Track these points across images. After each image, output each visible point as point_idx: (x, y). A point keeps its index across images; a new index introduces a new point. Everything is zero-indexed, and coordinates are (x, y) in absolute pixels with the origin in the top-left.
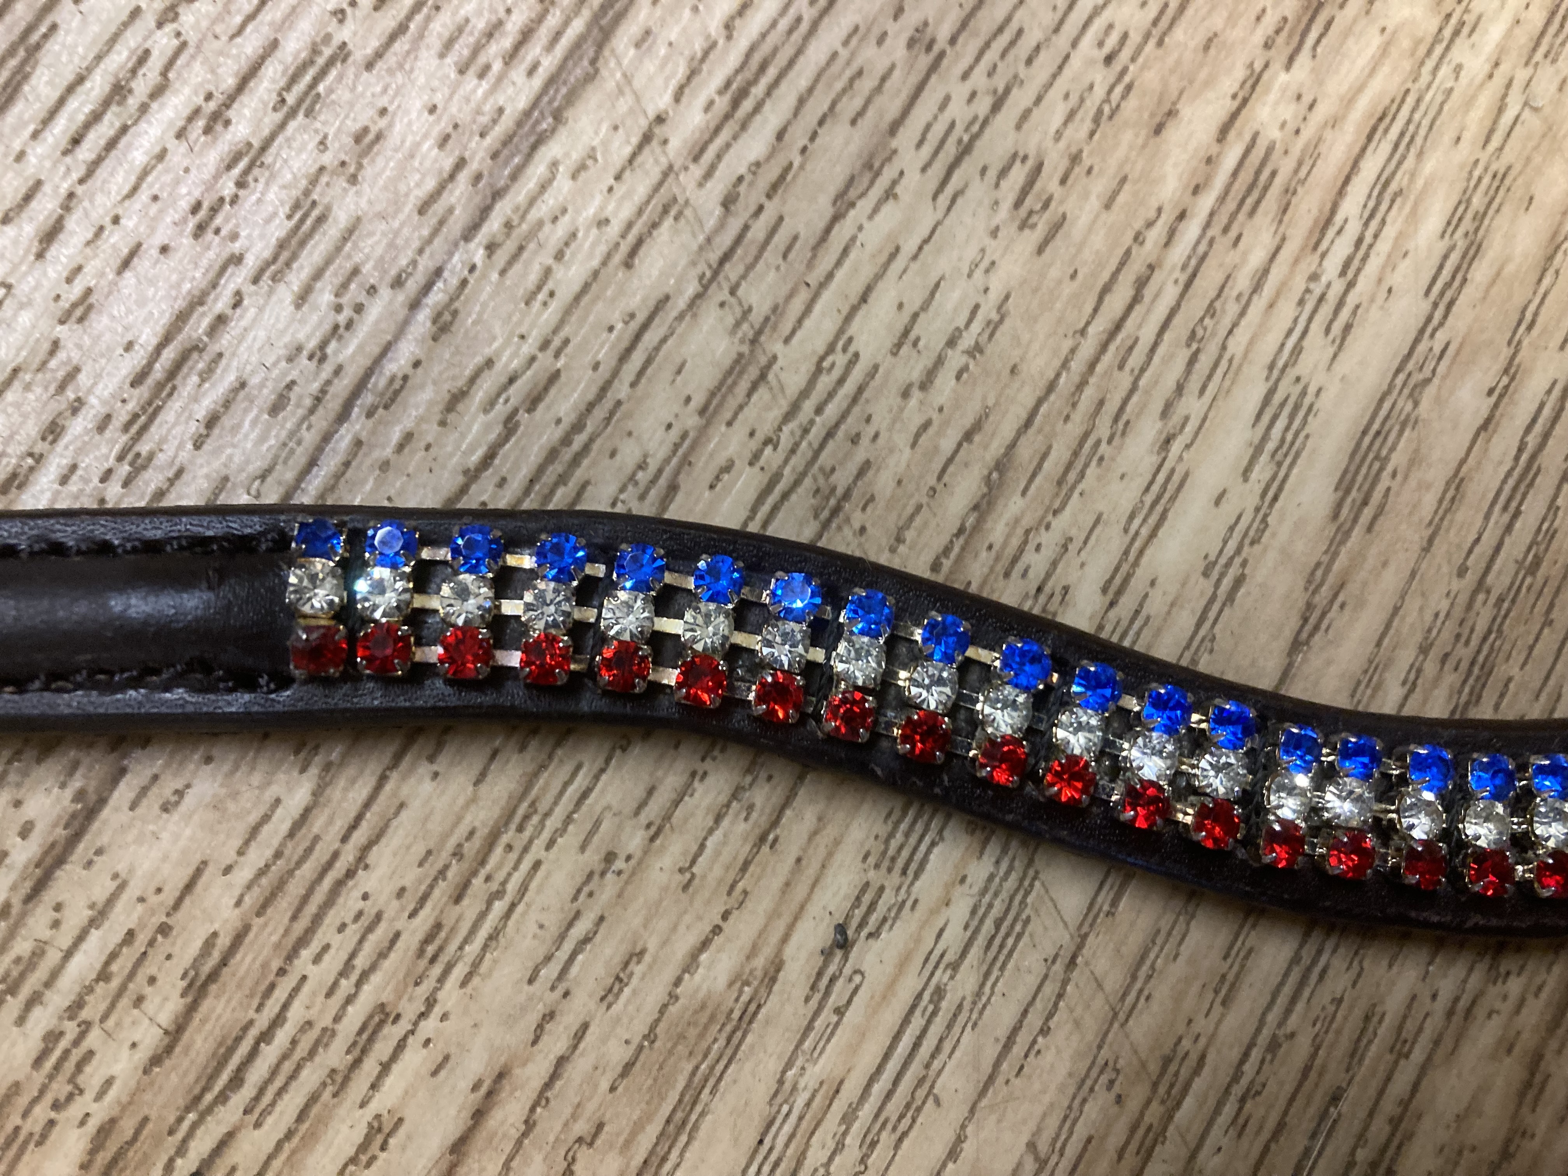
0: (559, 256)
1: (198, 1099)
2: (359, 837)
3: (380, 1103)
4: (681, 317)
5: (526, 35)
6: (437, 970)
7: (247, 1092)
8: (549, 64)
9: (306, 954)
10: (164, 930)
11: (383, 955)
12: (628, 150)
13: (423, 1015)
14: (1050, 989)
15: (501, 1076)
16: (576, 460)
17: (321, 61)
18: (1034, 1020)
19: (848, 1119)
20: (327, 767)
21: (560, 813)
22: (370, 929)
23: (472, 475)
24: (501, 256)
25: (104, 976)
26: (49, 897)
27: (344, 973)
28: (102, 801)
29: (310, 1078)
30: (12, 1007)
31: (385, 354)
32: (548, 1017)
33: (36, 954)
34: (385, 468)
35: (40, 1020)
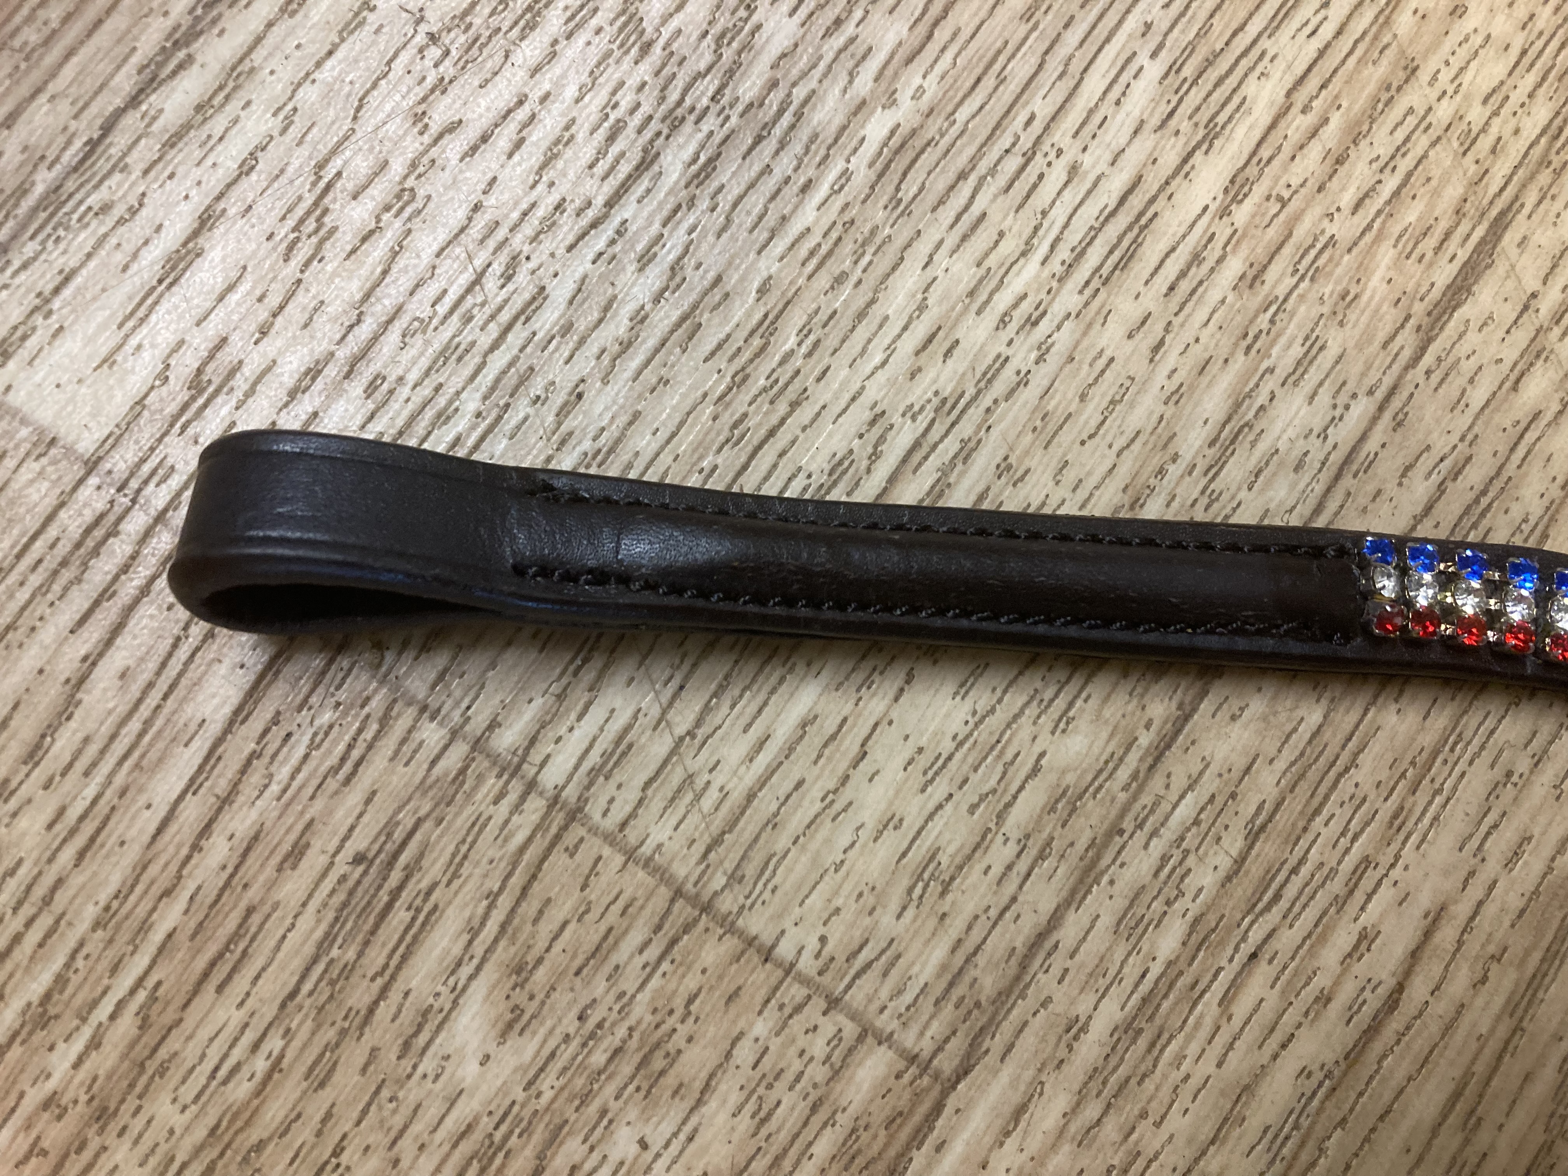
0: (1471, 381)
1: (1255, 905)
2: (1352, 746)
3: (1365, 919)
4: (1549, 425)
5: (1447, 235)
6: (1401, 837)
7: (1284, 904)
8: (1463, 255)
9: (1319, 820)
10: (1233, 796)
11: (1367, 824)
12: (1514, 315)
13: (1393, 866)
15: (1441, 910)
16: (1483, 515)
17: (1319, 246)
20: (1332, 700)
21: (1477, 742)
22: (1359, 807)
23: (1418, 520)
24: (1435, 378)
25: (1196, 822)
26: (1163, 768)
27: (1343, 834)
28: (1194, 710)
29: (1322, 899)
30: (1140, 837)
31: (1363, 438)
32: (1472, 874)
33: (1156, 804)
34: (1365, 510)
35: (1157, 847)
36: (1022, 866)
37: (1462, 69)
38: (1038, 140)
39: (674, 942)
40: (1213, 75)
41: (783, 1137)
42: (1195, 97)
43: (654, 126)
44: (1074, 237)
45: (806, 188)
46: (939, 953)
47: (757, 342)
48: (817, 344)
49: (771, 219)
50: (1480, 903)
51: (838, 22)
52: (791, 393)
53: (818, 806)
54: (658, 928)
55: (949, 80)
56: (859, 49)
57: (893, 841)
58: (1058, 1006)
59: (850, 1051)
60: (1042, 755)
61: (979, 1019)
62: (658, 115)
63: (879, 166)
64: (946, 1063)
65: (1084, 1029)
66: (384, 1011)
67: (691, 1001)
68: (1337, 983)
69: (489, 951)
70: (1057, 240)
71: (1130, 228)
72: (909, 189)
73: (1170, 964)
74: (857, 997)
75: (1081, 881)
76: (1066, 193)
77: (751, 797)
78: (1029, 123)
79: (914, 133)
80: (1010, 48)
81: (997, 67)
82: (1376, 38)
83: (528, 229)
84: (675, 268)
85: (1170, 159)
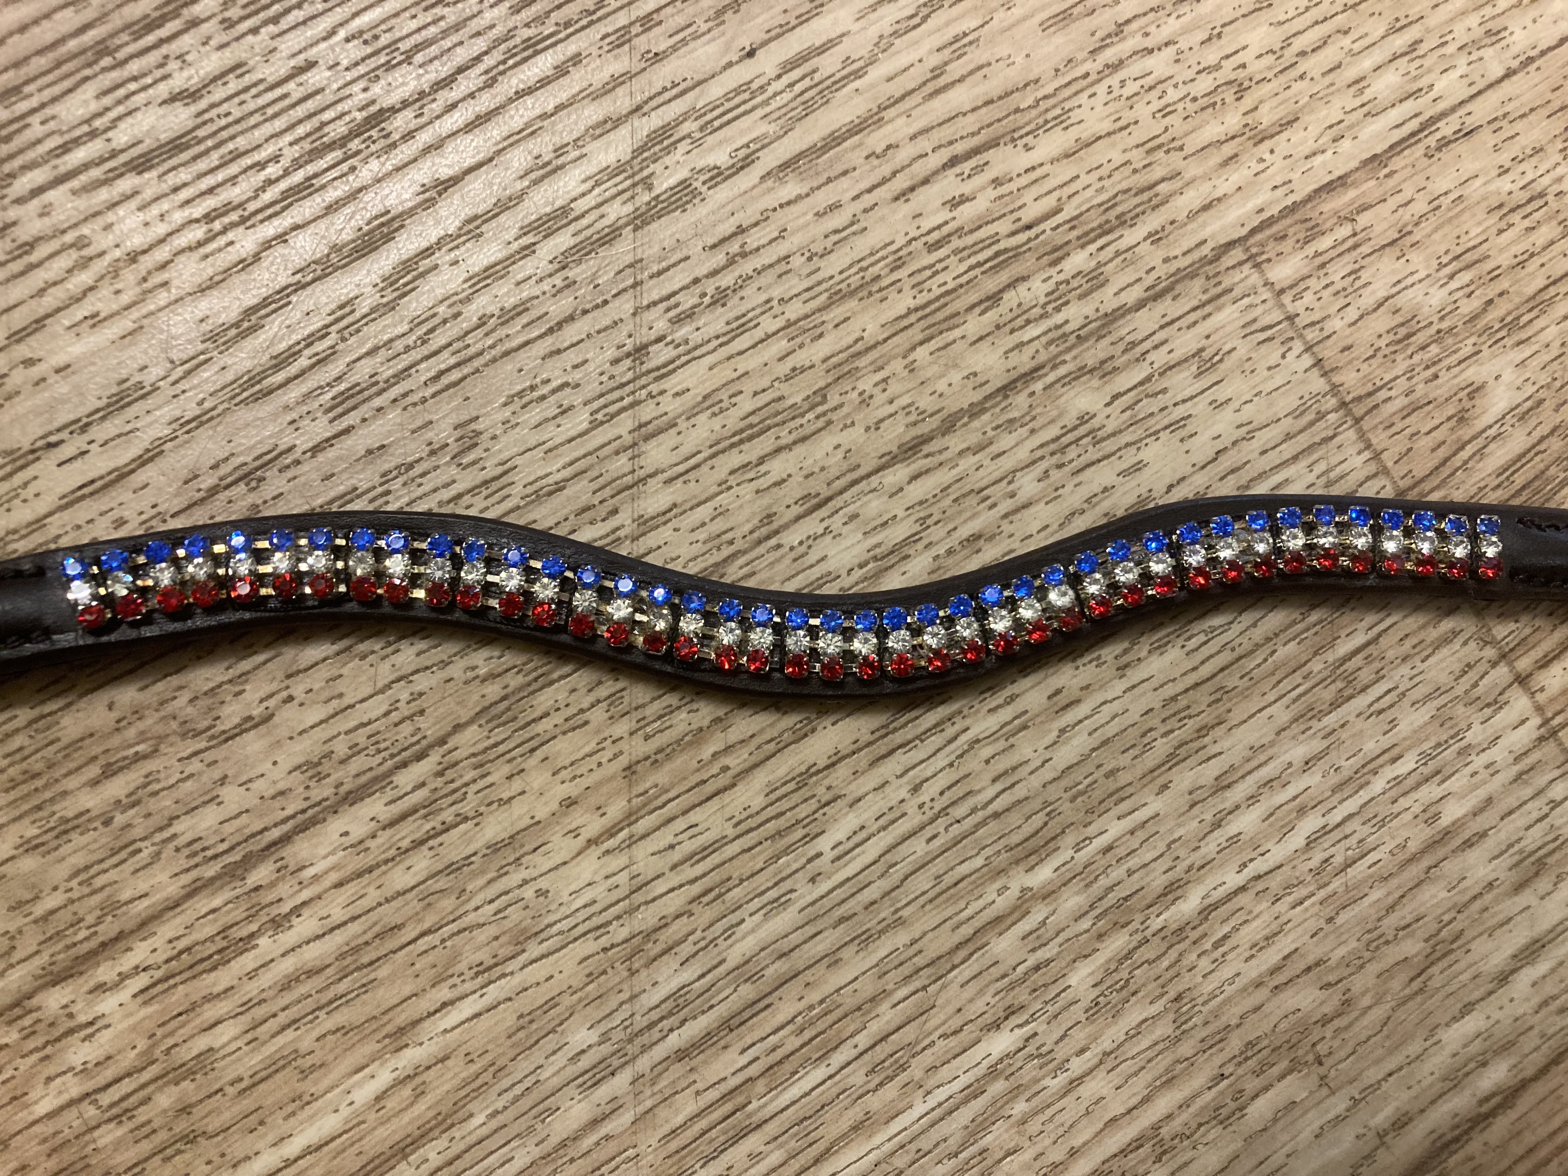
0: (703, 524)
1: (1016, 255)
2: (905, 322)
3: (948, 215)
4: (664, 471)
6: (901, 253)
7: (995, 248)
9: (948, 287)
10: (998, 327)
11: (919, 271)
13: (915, 239)
14: (653, 104)
15: (896, 199)
16: (742, 431)
18: (667, 95)
19: (766, 102)
22: (919, 284)
24: (728, 537)
25: (1028, 322)
26: (1033, 364)
27: (937, 272)
29: (969, 240)
30: (1068, 328)
31: (798, 518)
32: (865, 211)
33: (1050, 343)
34: (823, 469)
35: (1059, 318)
36: (1147, 345)
37: (590, 755)
38: (932, 821)
39: (1370, 394)
40: (782, 823)
41: (1347, 258)
42: (803, 811)
43: (1194, 935)
44: (936, 741)
45: (1109, 849)
46: (1219, 318)
47: (1182, 751)
48: (1144, 735)
49: (1141, 835)
50: (869, 191)
51: (1037, 968)
52: (1174, 708)
53: (1257, 434)
54: (1376, 406)
55: (976, 893)
56: (1031, 942)
57: (1220, 393)
58: (1161, 253)
59: (1291, 287)
60: (1107, 405)
61: (1210, 270)
62: (1188, 942)
63: (1052, 845)
64: (1237, 254)
65: (1150, 235)
66: (1544, 429)
67: (1373, 356)
68: (983, 188)
69: (1474, 438)
70: (950, 742)
71: (896, 730)
72: (1038, 820)
73: (1083, 247)
74: (1276, 316)
75: (1115, 320)
76: (929, 773)
77: (1295, 458)
78: (935, 836)
79: (1017, 862)
80: (922, 900)
81: (937, 889)
82: (645, 805)
83: (1303, 892)
84: (1217, 825)
85: (843, 771)
